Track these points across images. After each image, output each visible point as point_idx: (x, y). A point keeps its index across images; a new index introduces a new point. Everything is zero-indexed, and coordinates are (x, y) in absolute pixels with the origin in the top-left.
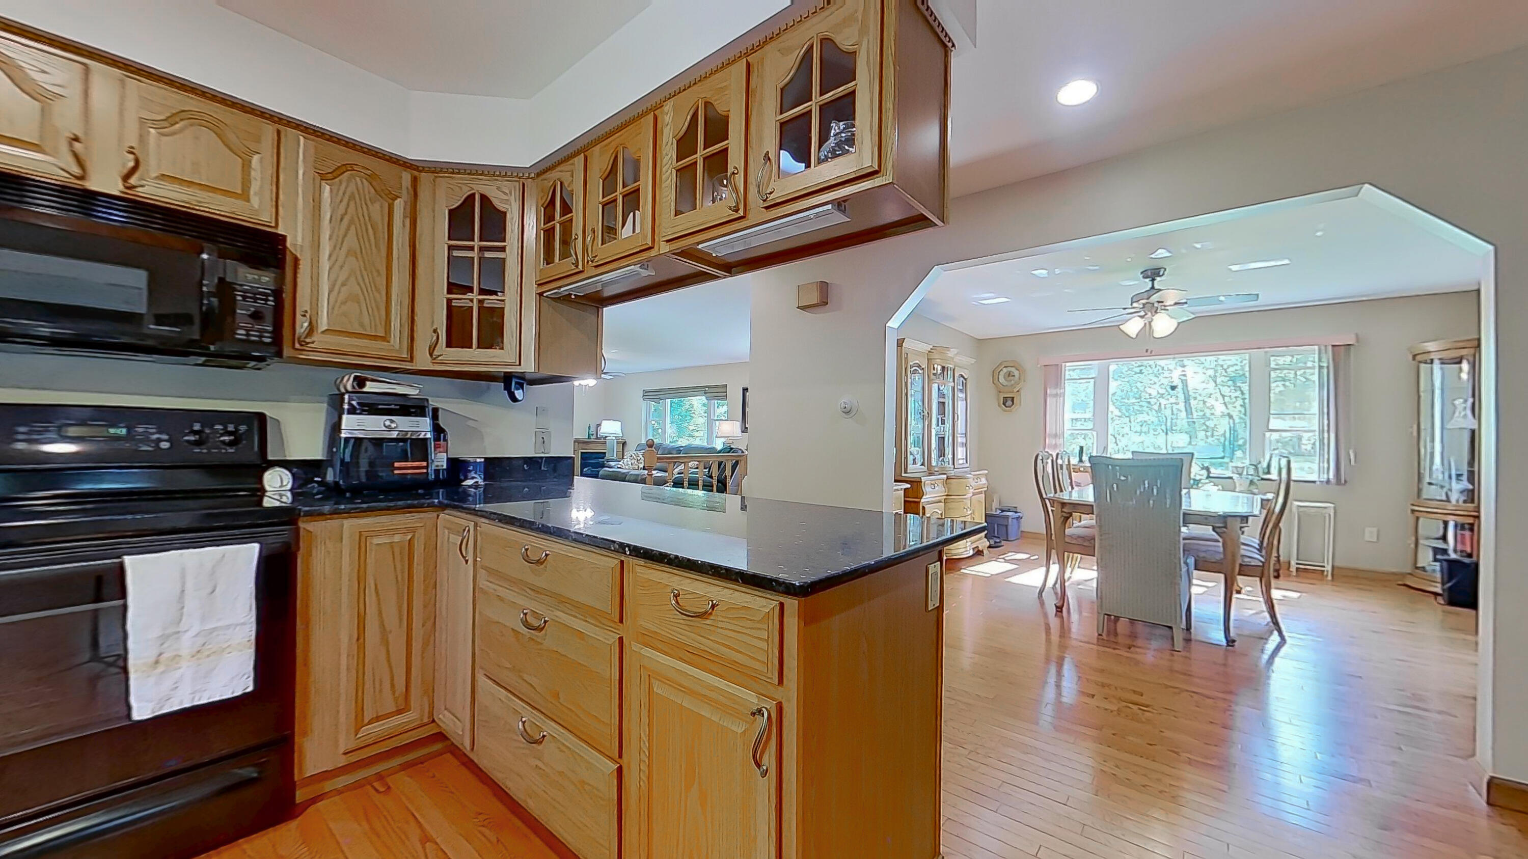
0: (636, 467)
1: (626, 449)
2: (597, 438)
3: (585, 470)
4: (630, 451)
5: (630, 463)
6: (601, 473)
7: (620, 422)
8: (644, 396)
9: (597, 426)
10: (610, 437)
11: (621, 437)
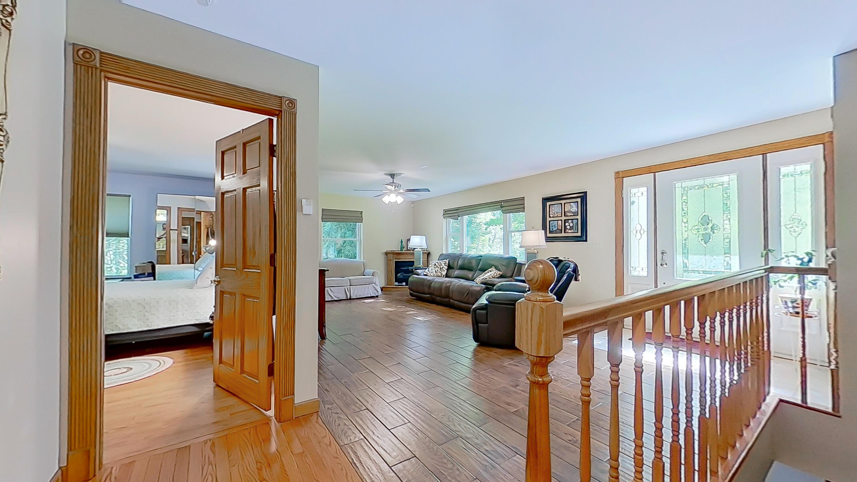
0: (440, 274)
1: (430, 259)
2: (408, 250)
3: (399, 275)
4: (434, 260)
5: (434, 271)
6: (410, 279)
7: (425, 237)
8: (444, 214)
9: (408, 240)
10: (417, 249)
11: (426, 249)
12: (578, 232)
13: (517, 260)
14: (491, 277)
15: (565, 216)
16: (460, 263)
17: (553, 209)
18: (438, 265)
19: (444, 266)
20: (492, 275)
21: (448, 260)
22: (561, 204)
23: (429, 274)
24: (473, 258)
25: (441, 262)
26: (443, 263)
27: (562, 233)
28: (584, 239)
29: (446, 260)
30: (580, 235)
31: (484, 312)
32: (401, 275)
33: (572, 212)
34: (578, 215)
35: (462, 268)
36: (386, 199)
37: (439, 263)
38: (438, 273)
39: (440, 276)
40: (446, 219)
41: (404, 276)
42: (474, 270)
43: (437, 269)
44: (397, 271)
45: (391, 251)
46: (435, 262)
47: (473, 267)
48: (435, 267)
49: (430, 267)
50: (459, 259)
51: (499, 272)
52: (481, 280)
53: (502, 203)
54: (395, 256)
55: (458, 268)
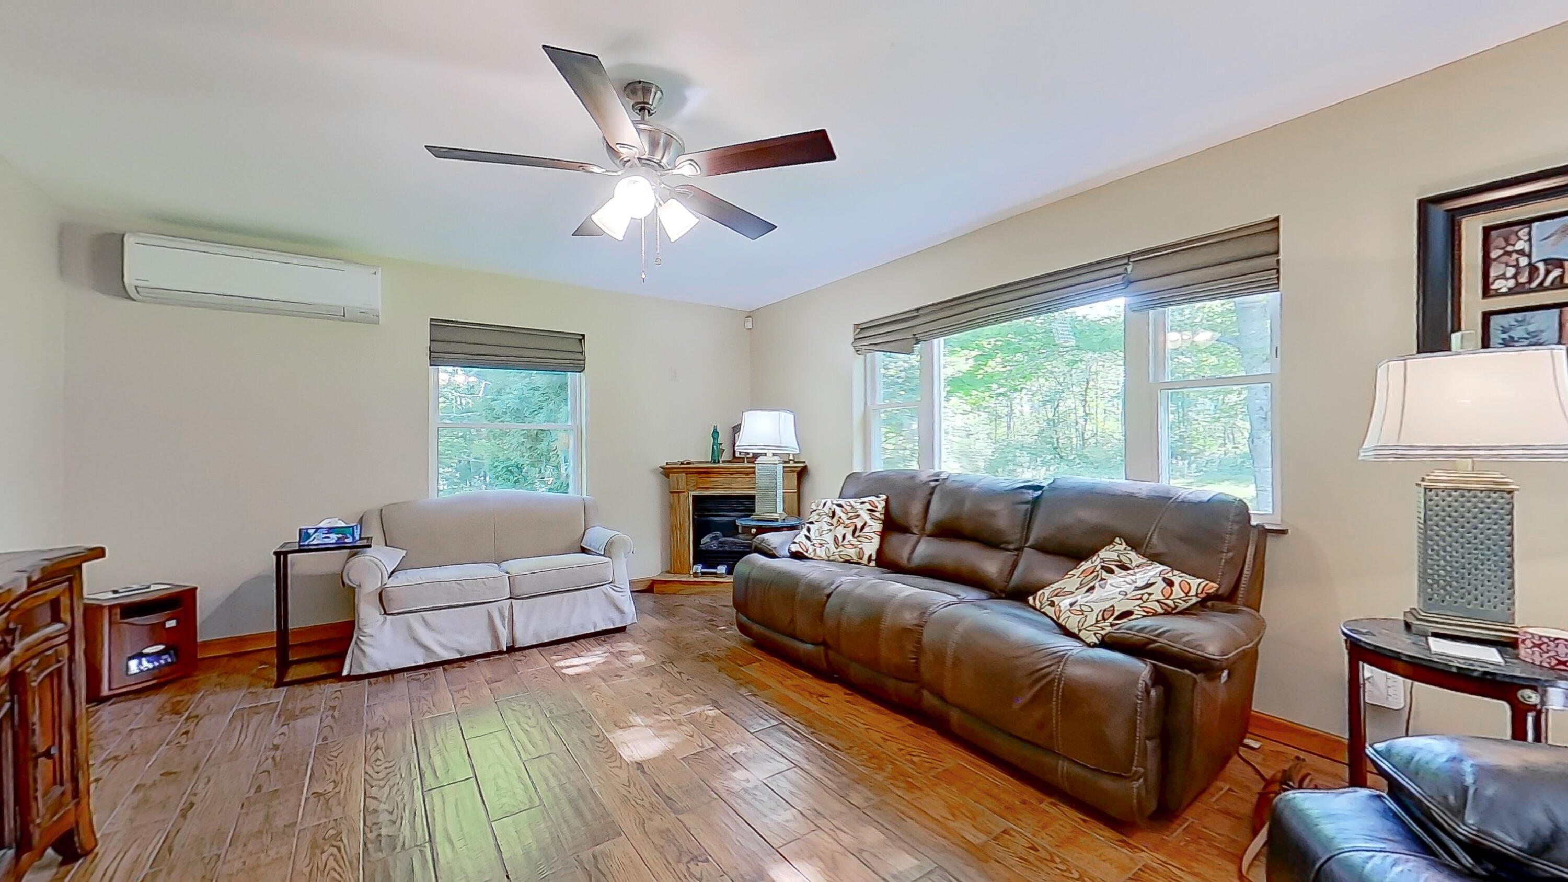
0: (852, 553)
1: (809, 491)
2: (735, 459)
3: (706, 539)
4: (826, 495)
5: (829, 538)
7: (790, 417)
8: (856, 340)
9: (733, 428)
10: (765, 455)
11: (794, 455)
14: (1158, 608)
16: (937, 511)
17: (1520, 245)
18: (844, 517)
19: (870, 522)
20: (1157, 595)
21: (884, 497)
23: (812, 551)
24: (996, 494)
25: (858, 506)
26: (862, 507)
29: (873, 498)
32: (713, 539)
35: (947, 531)
37: (849, 508)
38: (843, 546)
39: (855, 559)
40: (862, 356)
41: (721, 543)
42: (1011, 547)
43: (840, 532)
44: (701, 528)
45: (682, 463)
46: (829, 504)
47: (1000, 532)
48: (832, 525)
49: (811, 523)
50: (932, 494)
51: (1195, 582)
52: (1091, 620)
53: (1129, 268)
54: (694, 477)
55: (927, 532)
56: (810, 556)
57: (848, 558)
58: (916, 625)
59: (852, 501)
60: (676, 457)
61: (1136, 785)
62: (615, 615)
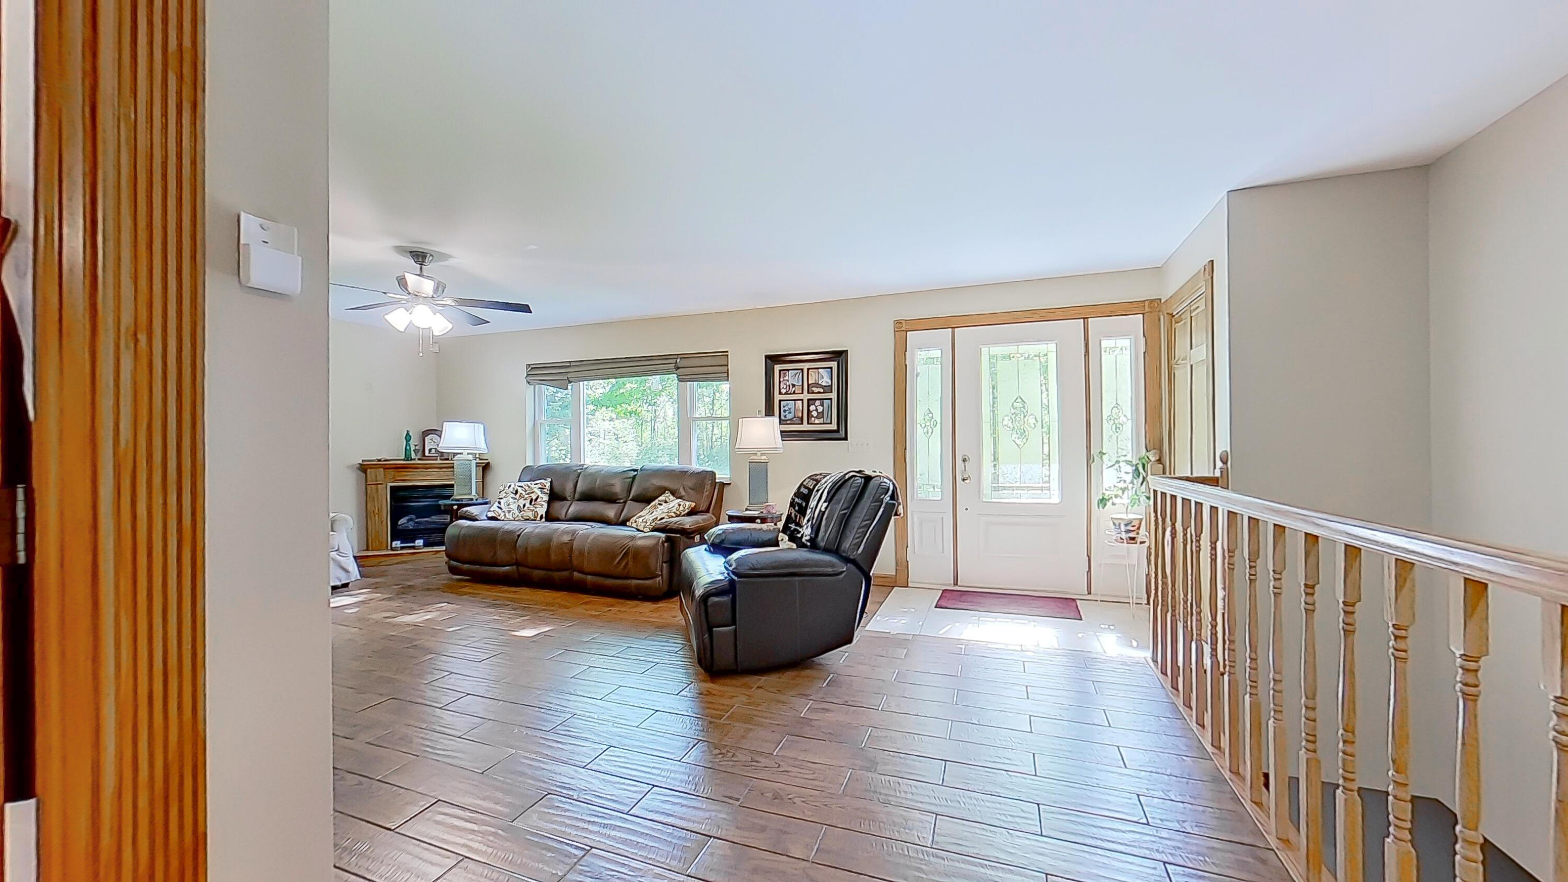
0: (531, 515)
1: (493, 479)
3: (402, 521)
4: (507, 480)
5: (514, 507)
6: (450, 531)
7: (482, 426)
8: (528, 375)
9: (423, 432)
10: (462, 454)
11: (479, 454)
12: (831, 423)
13: (717, 476)
14: (674, 515)
15: (808, 392)
16: (582, 485)
17: (787, 378)
18: (524, 493)
19: (541, 495)
20: (675, 510)
21: (550, 480)
22: (802, 370)
23: (502, 514)
25: (533, 486)
26: (535, 487)
27: (802, 424)
28: (844, 436)
29: (542, 481)
30: (835, 428)
31: (725, 599)
32: (409, 520)
33: (823, 387)
34: (831, 392)
35: (587, 497)
36: (398, 319)
37: (527, 488)
38: (524, 511)
39: (532, 518)
40: (533, 386)
41: (416, 523)
42: (622, 501)
43: (521, 502)
44: (396, 513)
45: (379, 460)
46: (513, 486)
47: (616, 494)
48: (516, 499)
49: (501, 498)
50: (578, 477)
51: (687, 503)
52: (648, 524)
53: (678, 360)
54: (392, 472)
55: (576, 498)
56: (502, 519)
57: (528, 518)
58: (570, 540)
59: (529, 483)
60: (373, 456)
61: (658, 579)
62: (342, 575)
